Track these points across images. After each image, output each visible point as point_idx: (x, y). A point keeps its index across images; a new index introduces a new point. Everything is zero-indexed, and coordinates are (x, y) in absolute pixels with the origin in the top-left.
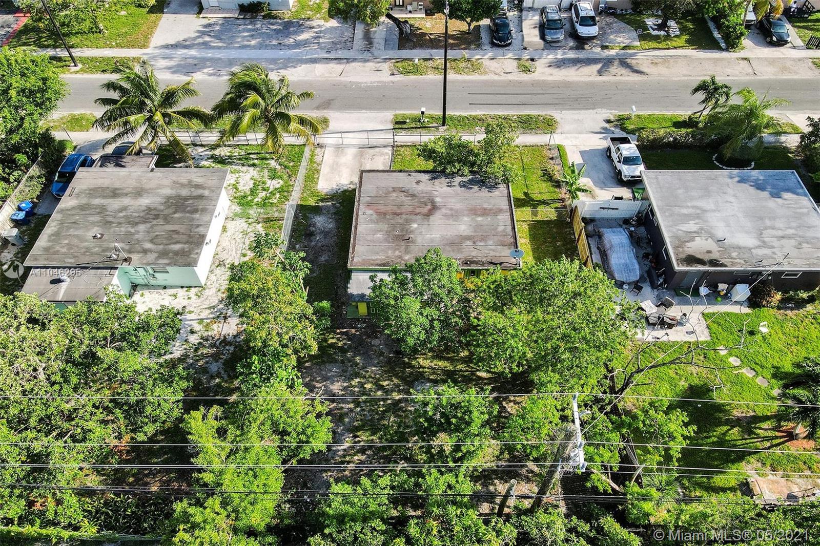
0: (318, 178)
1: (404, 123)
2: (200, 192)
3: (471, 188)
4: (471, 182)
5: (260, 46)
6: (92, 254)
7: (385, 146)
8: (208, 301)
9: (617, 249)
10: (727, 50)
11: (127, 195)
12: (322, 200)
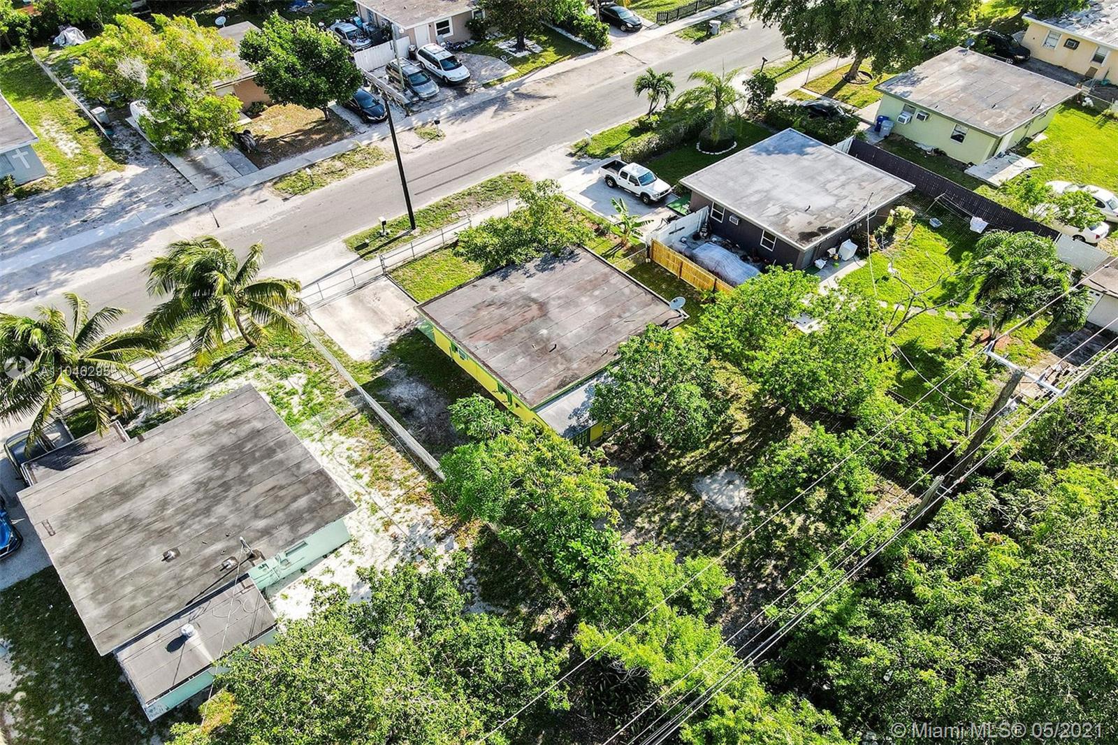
0: (340, 349)
1: (366, 245)
2: (246, 429)
3: (554, 268)
4: (544, 261)
5: (57, 236)
6: (191, 580)
7: (376, 279)
8: (378, 550)
9: (725, 263)
10: (597, 50)
11: (143, 486)
12: (377, 369)
